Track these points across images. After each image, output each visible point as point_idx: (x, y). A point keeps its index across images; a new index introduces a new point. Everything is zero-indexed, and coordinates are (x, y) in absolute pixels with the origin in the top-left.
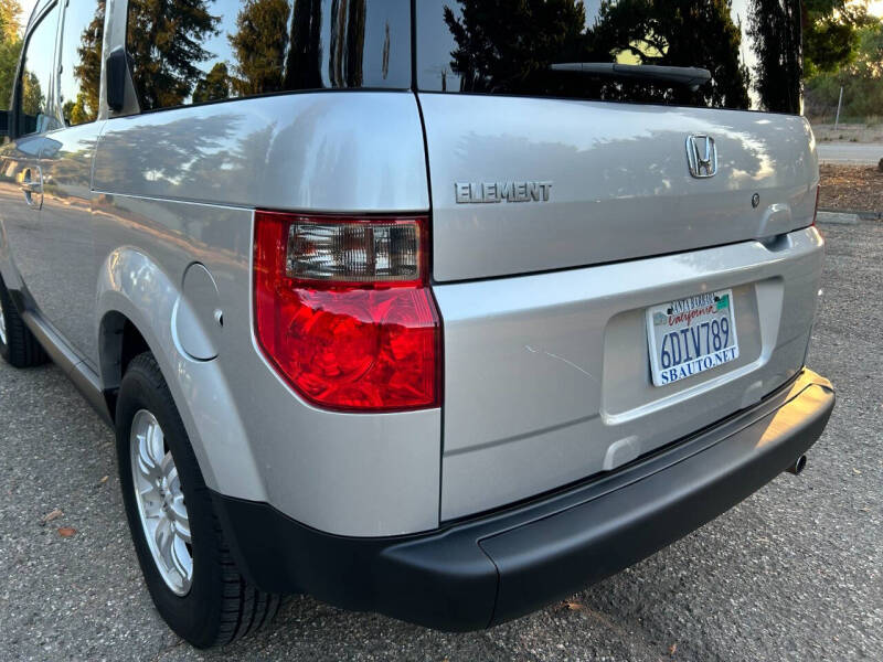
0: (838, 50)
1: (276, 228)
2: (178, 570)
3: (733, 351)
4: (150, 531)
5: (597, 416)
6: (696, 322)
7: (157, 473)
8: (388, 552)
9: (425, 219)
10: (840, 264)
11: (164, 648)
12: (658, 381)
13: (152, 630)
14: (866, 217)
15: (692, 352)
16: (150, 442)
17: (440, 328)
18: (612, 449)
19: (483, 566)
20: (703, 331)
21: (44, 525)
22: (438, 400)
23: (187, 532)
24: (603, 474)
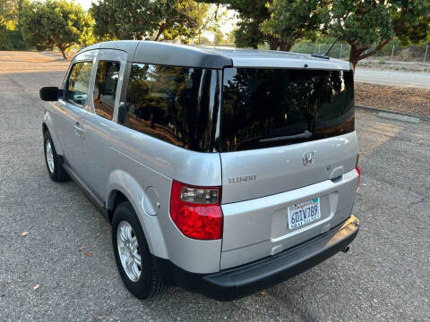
0: (422, 34)
2: (134, 274)
4: (124, 260)
5: (269, 240)
6: (305, 208)
7: (127, 241)
8: (205, 278)
9: (220, 188)
11: (127, 298)
12: (290, 228)
13: (123, 292)
14: (424, 119)
15: (303, 218)
16: (126, 231)
18: (274, 249)
19: (231, 284)
20: (307, 210)
21: (80, 251)
22: (220, 236)
23: (140, 263)
24: (270, 256)
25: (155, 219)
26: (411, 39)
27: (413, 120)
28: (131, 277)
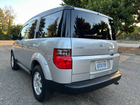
0: (132, 30)
1: (56, 50)
3: (107, 67)
4: (35, 88)
5: (89, 72)
6: (102, 63)
7: (37, 80)
9: (71, 50)
10: (132, 61)
11: (36, 102)
12: (97, 69)
15: (101, 67)
16: (37, 76)
17: (72, 61)
18: (91, 77)
19: (76, 87)
20: (103, 64)
21: (20, 88)
22: (72, 68)
23: (41, 86)
24: (90, 80)
25: (47, 66)
26: (129, 32)
27: (133, 54)
28: (38, 94)
